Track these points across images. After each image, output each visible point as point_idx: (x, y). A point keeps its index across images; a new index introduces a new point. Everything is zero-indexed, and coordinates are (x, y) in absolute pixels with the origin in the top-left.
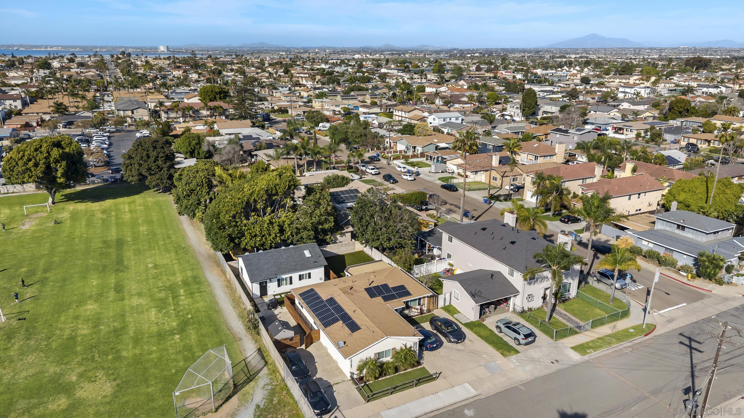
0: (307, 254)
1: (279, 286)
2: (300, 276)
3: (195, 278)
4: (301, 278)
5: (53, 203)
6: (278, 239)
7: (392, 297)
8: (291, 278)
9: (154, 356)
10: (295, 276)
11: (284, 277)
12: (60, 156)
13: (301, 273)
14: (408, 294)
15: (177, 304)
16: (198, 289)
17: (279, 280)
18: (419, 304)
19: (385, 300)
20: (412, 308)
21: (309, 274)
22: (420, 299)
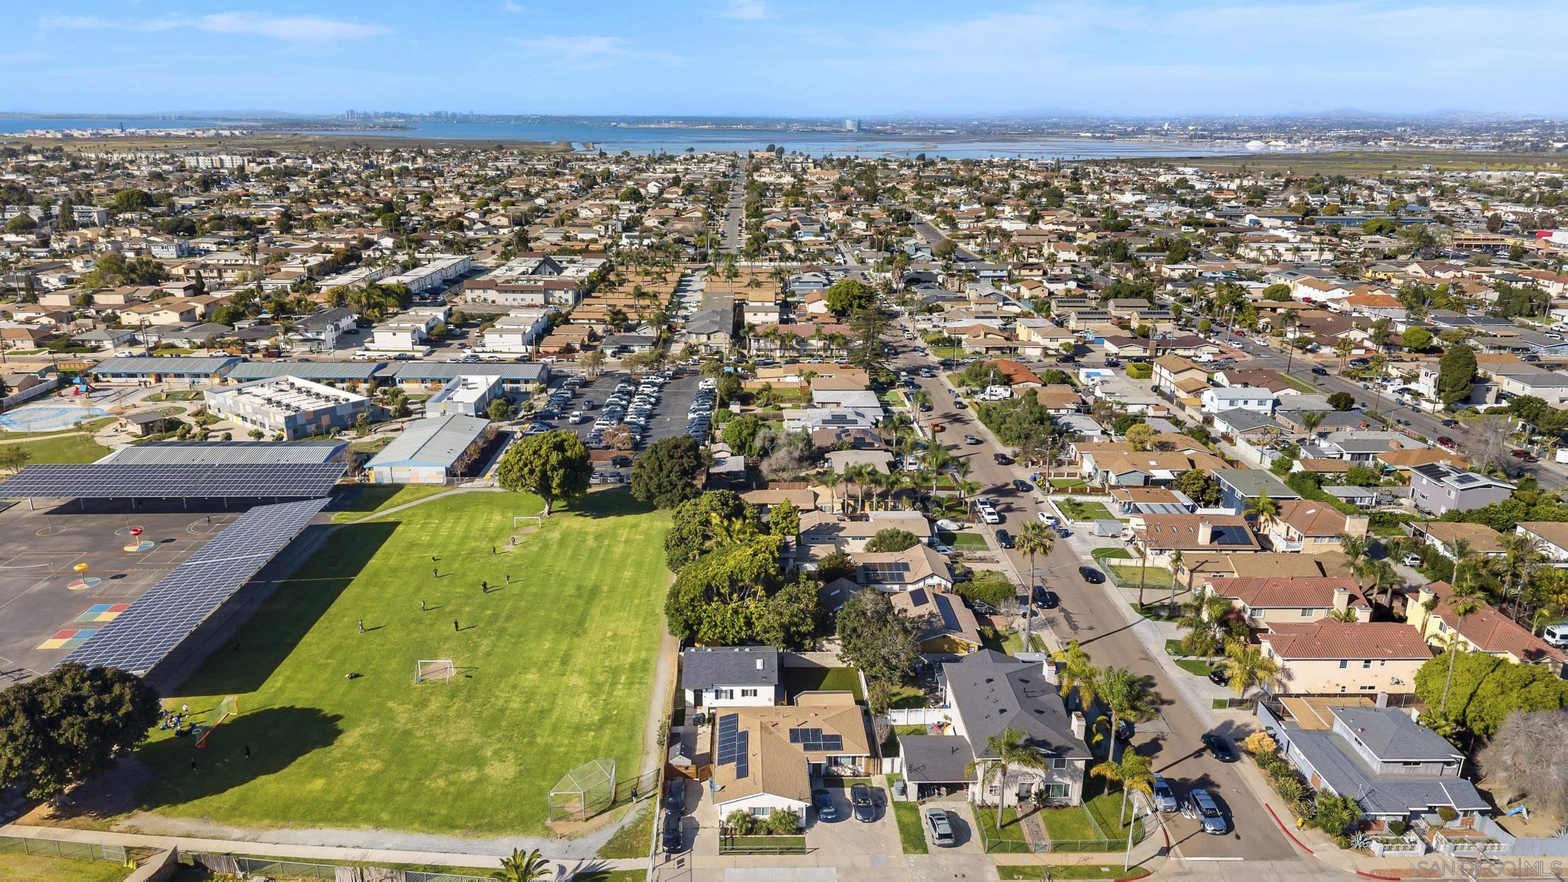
0: (759, 664)
1: (717, 698)
2: (743, 691)
3: (646, 662)
4: (744, 693)
5: (549, 513)
6: (743, 633)
7: (817, 748)
8: (732, 691)
9: (562, 749)
10: (737, 690)
11: (724, 688)
13: (745, 688)
14: (839, 747)
15: (610, 694)
16: (641, 678)
17: (717, 691)
18: (854, 763)
19: (806, 748)
20: (842, 765)
21: (755, 691)
22: (854, 758)
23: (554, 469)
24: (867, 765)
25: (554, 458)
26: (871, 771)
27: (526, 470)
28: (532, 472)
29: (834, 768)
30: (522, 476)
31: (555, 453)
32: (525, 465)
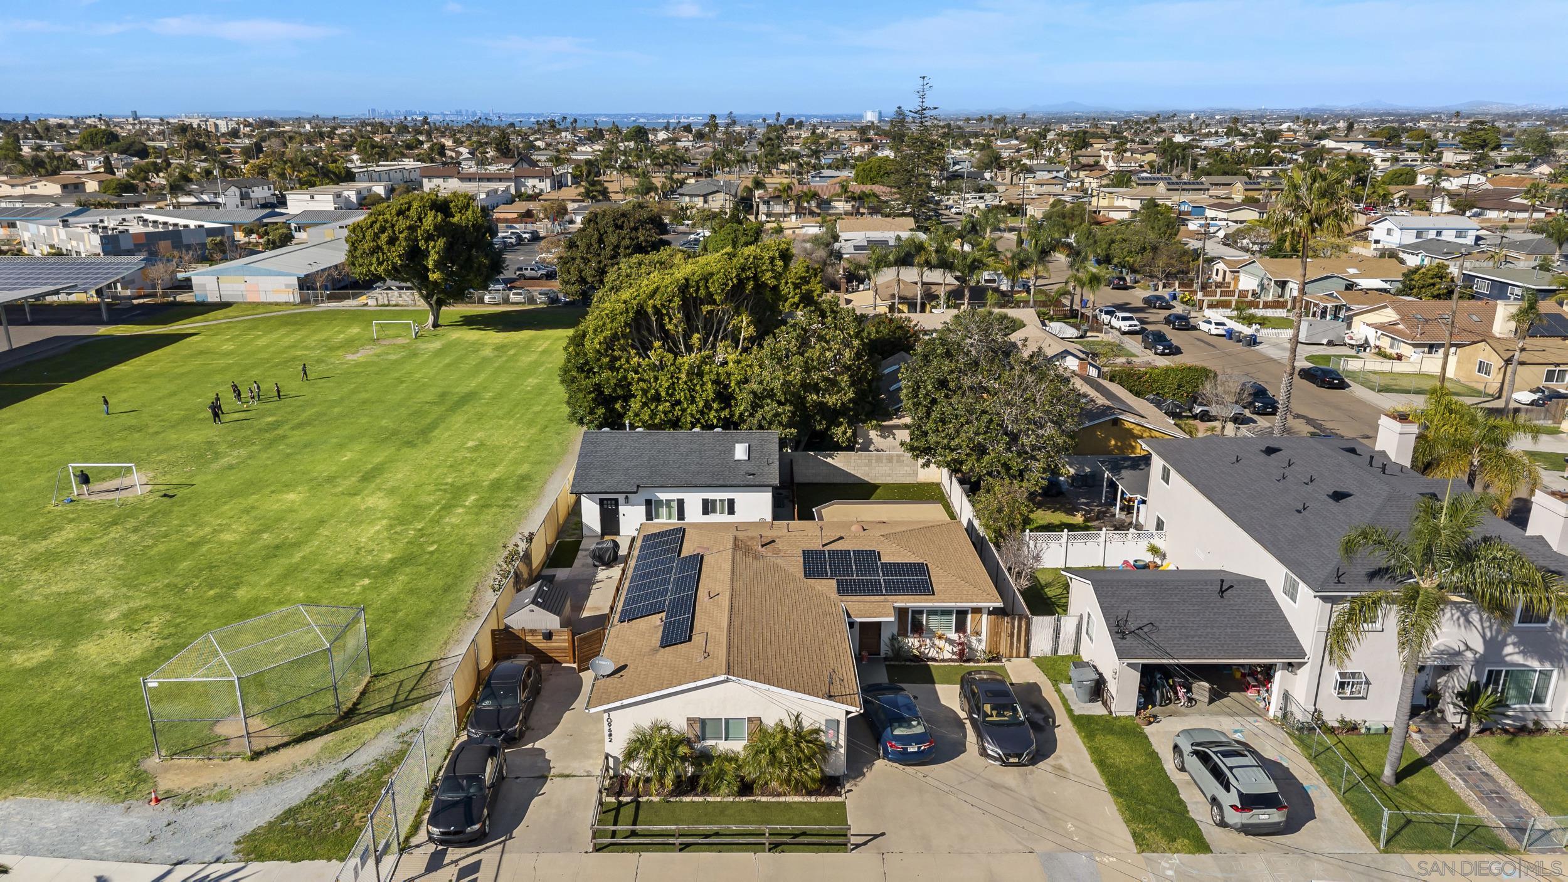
0: (740, 452)
1: (648, 515)
2: (705, 502)
4: (708, 507)
5: (436, 325)
7: (869, 589)
8: (681, 503)
10: (693, 500)
11: (663, 496)
12: (437, 227)
13: (710, 496)
14: (925, 588)
17: (648, 503)
18: (961, 627)
19: (844, 589)
20: (932, 634)
21: (731, 503)
22: (962, 614)
23: (429, 237)
24: (994, 634)
25: (430, 220)
26: (1003, 649)
27: (384, 237)
28: (392, 241)
29: (912, 642)
30: (379, 248)
31: (431, 215)
32: (383, 230)
